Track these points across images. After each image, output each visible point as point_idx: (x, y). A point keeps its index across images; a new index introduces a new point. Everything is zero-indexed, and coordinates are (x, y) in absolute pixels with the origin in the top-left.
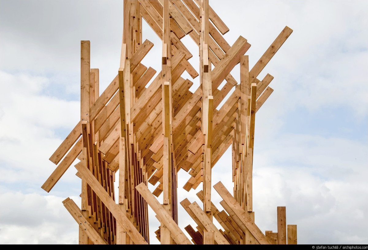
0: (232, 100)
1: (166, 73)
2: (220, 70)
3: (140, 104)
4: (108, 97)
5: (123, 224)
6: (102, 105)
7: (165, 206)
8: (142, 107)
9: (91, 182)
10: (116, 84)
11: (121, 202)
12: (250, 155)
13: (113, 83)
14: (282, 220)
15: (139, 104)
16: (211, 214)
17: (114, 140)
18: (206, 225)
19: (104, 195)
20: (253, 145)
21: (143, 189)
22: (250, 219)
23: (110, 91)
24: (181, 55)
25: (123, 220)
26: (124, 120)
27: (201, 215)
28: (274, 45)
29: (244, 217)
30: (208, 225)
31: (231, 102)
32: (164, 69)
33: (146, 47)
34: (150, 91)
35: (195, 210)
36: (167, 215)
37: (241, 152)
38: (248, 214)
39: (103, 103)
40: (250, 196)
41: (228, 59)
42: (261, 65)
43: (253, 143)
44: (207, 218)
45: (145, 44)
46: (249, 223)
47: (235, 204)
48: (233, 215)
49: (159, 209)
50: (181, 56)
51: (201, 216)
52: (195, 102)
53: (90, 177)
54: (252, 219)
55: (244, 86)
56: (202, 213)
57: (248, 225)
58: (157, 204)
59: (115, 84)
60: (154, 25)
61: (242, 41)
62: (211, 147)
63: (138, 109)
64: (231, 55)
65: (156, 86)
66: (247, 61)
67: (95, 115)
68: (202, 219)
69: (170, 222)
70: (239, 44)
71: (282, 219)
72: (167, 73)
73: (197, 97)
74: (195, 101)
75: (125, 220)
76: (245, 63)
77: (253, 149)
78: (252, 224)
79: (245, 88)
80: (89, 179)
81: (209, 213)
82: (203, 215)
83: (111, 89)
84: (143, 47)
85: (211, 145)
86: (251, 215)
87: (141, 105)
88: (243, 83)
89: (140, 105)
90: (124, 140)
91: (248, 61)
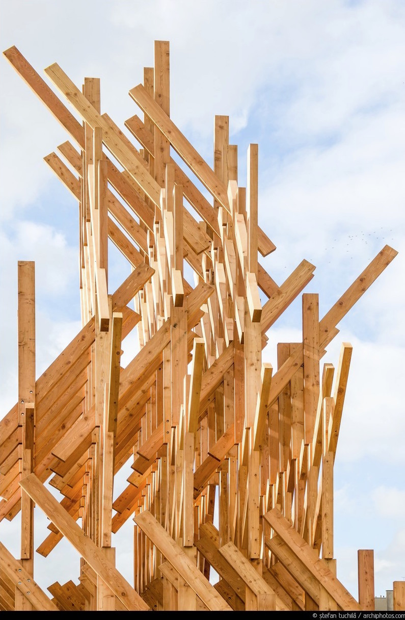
0: (289, 370)
1: (179, 321)
2: (267, 318)
3: (131, 374)
4: (69, 362)
5: (111, 583)
6: (58, 376)
7: (187, 550)
8: (135, 380)
9: (52, 510)
10: (85, 339)
11: (108, 545)
12: (329, 462)
13: (80, 338)
14: (366, 573)
15: (128, 375)
16: (258, 563)
17: (82, 436)
18: (251, 582)
19: (75, 531)
20: (336, 447)
21: (148, 521)
22: (330, 571)
23: (74, 352)
24: (205, 291)
25: (111, 575)
26: (115, 403)
27: (241, 565)
28: (365, 277)
29: (318, 568)
30: (253, 582)
31: (286, 374)
32: (175, 316)
33: (141, 275)
34: (150, 352)
35: (230, 556)
36: (192, 566)
37: (295, 458)
38: (324, 562)
39: (61, 372)
40: (330, 532)
41: (282, 299)
42: (341, 310)
43: (336, 443)
44: (253, 569)
45: (139, 271)
46: (326, 579)
47: (302, 545)
48: (289, 565)
49: (176, 555)
50: (205, 293)
51: (242, 567)
52: (221, 372)
53: (49, 500)
54: (332, 570)
55: (310, 347)
56: (244, 562)
57: (325, 582)
58: (172, 547)
59: (83, 340)
60: (115, 234)
61: (307, 269)
62: (261, 450)
63: (127, 383)
64: (286, 293)
65: (160, 343)
66: (316, 304)
67: (46, 393)
68: (244, 571)
69: (196, 578)
70: (302, 273)
71: (368, 571)
72: (181, 323)
73: (225, 364)
74: (221, 369)
75: (115, 576)
76: (312, 307)
77: (335, 453)
78: (333, 579)
79: (312, 349)
80: (46, 505)
81: (256, 562)
82: (245, 564)
83: (77, 348)
84: (136, 276)
85: (260, 446)
86: (331, 564)
87: (132, 377)
88: (308, 341)
89: (130, 376)
90: (113, 436)
91: (318, 303)
